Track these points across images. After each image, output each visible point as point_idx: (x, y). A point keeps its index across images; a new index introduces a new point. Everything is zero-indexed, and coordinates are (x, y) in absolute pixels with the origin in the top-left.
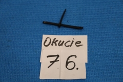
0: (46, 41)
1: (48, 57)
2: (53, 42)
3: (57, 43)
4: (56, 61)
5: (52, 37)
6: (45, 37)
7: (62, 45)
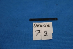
0: (34, 25)
1: (35, 31)
2: (38, 25)
3: (39, 26)
4: (39, 33)
5: (37, 23)
6: (34, 23)
7: (41, 26)
